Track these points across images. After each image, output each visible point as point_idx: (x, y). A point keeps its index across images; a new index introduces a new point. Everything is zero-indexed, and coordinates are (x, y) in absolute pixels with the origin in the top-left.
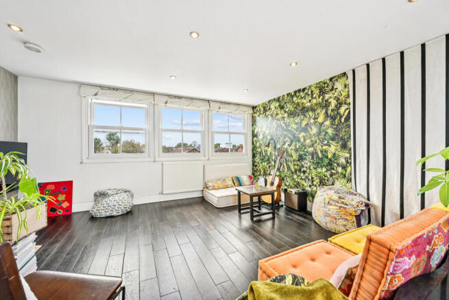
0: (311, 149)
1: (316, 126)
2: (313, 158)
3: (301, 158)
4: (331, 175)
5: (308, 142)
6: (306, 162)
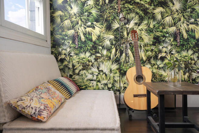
0: (173, 29)
2: (175, 40)
3: (157, 41)
5: (168, 19)
6: (165, 45)
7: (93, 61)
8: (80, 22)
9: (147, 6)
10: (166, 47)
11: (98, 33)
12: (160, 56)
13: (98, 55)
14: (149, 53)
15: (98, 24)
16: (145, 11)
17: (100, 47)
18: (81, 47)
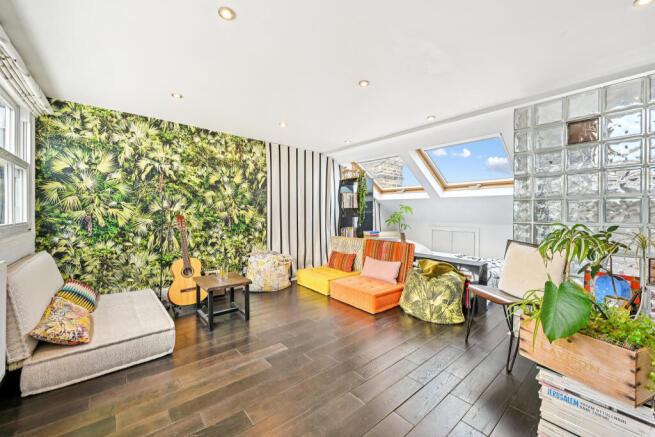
0: (224, 214)
1: (231, 187)
2: (226, 225)
3: (207, 226)
4: (249, 242)
5: (219, 204)
6: (216, 230)
7: (119, 252)
8: (97, 201)
9: (197, 188)
10: (217, 232)
11: (129, 216)
12: (210, 242)
13: (127, 244)
14: (198, 239)
15: (129, 205)
16: (194, 193)
17: (132, 235)
18: (98, 235)
